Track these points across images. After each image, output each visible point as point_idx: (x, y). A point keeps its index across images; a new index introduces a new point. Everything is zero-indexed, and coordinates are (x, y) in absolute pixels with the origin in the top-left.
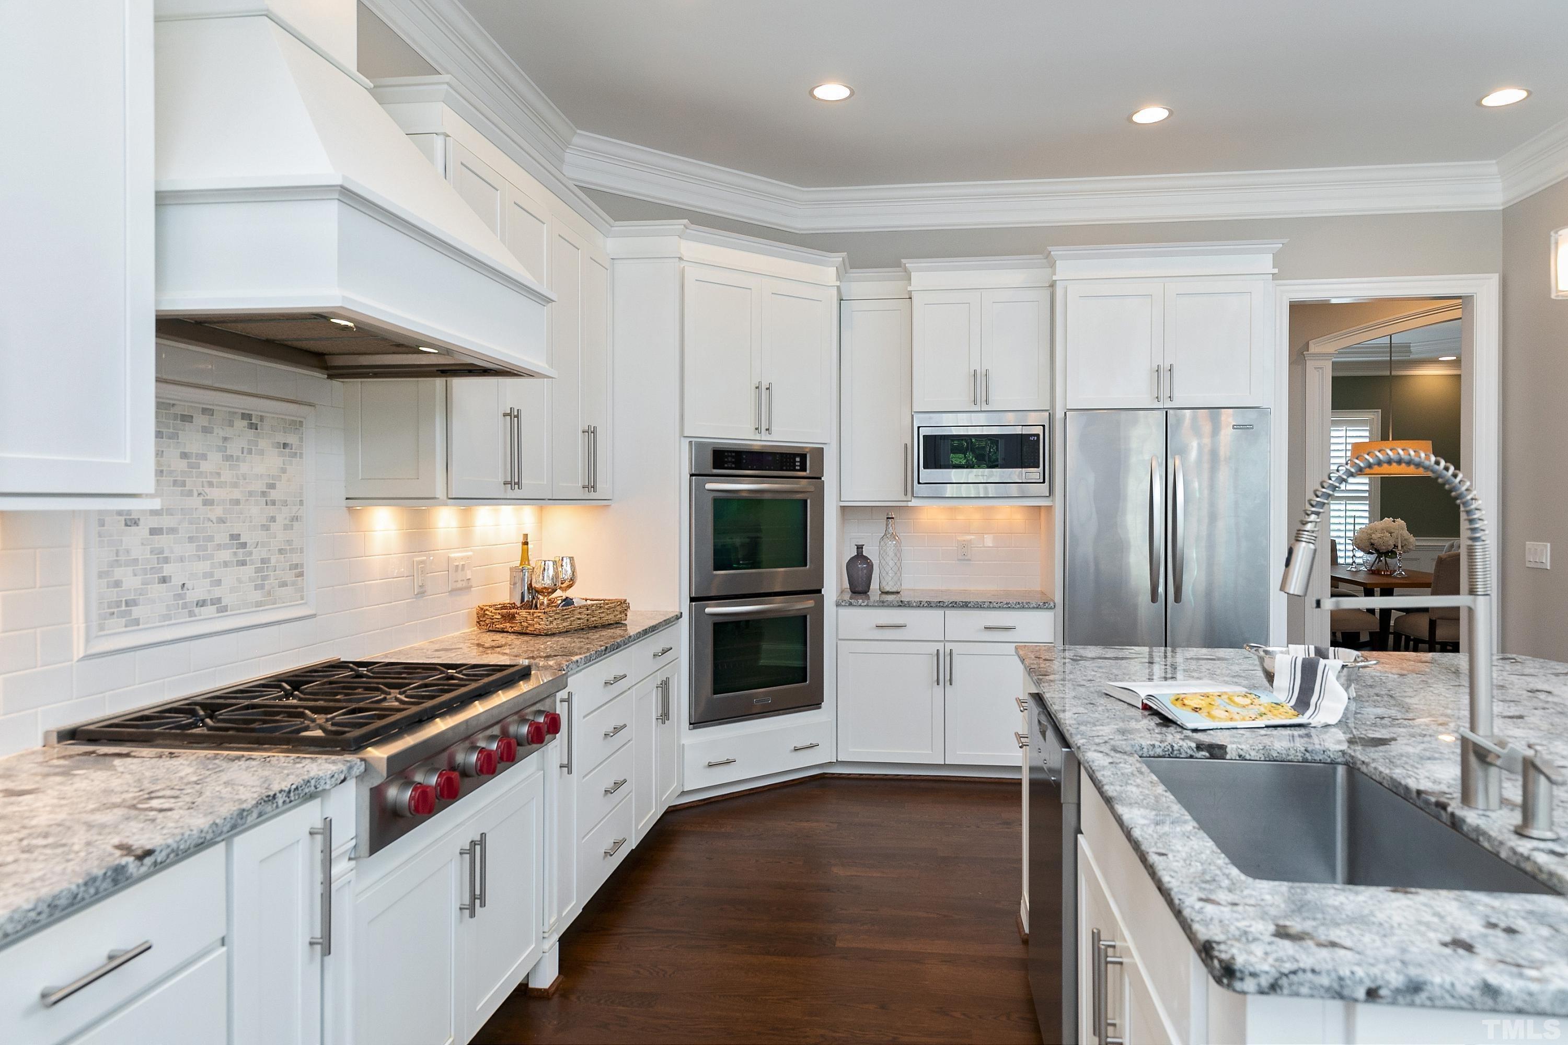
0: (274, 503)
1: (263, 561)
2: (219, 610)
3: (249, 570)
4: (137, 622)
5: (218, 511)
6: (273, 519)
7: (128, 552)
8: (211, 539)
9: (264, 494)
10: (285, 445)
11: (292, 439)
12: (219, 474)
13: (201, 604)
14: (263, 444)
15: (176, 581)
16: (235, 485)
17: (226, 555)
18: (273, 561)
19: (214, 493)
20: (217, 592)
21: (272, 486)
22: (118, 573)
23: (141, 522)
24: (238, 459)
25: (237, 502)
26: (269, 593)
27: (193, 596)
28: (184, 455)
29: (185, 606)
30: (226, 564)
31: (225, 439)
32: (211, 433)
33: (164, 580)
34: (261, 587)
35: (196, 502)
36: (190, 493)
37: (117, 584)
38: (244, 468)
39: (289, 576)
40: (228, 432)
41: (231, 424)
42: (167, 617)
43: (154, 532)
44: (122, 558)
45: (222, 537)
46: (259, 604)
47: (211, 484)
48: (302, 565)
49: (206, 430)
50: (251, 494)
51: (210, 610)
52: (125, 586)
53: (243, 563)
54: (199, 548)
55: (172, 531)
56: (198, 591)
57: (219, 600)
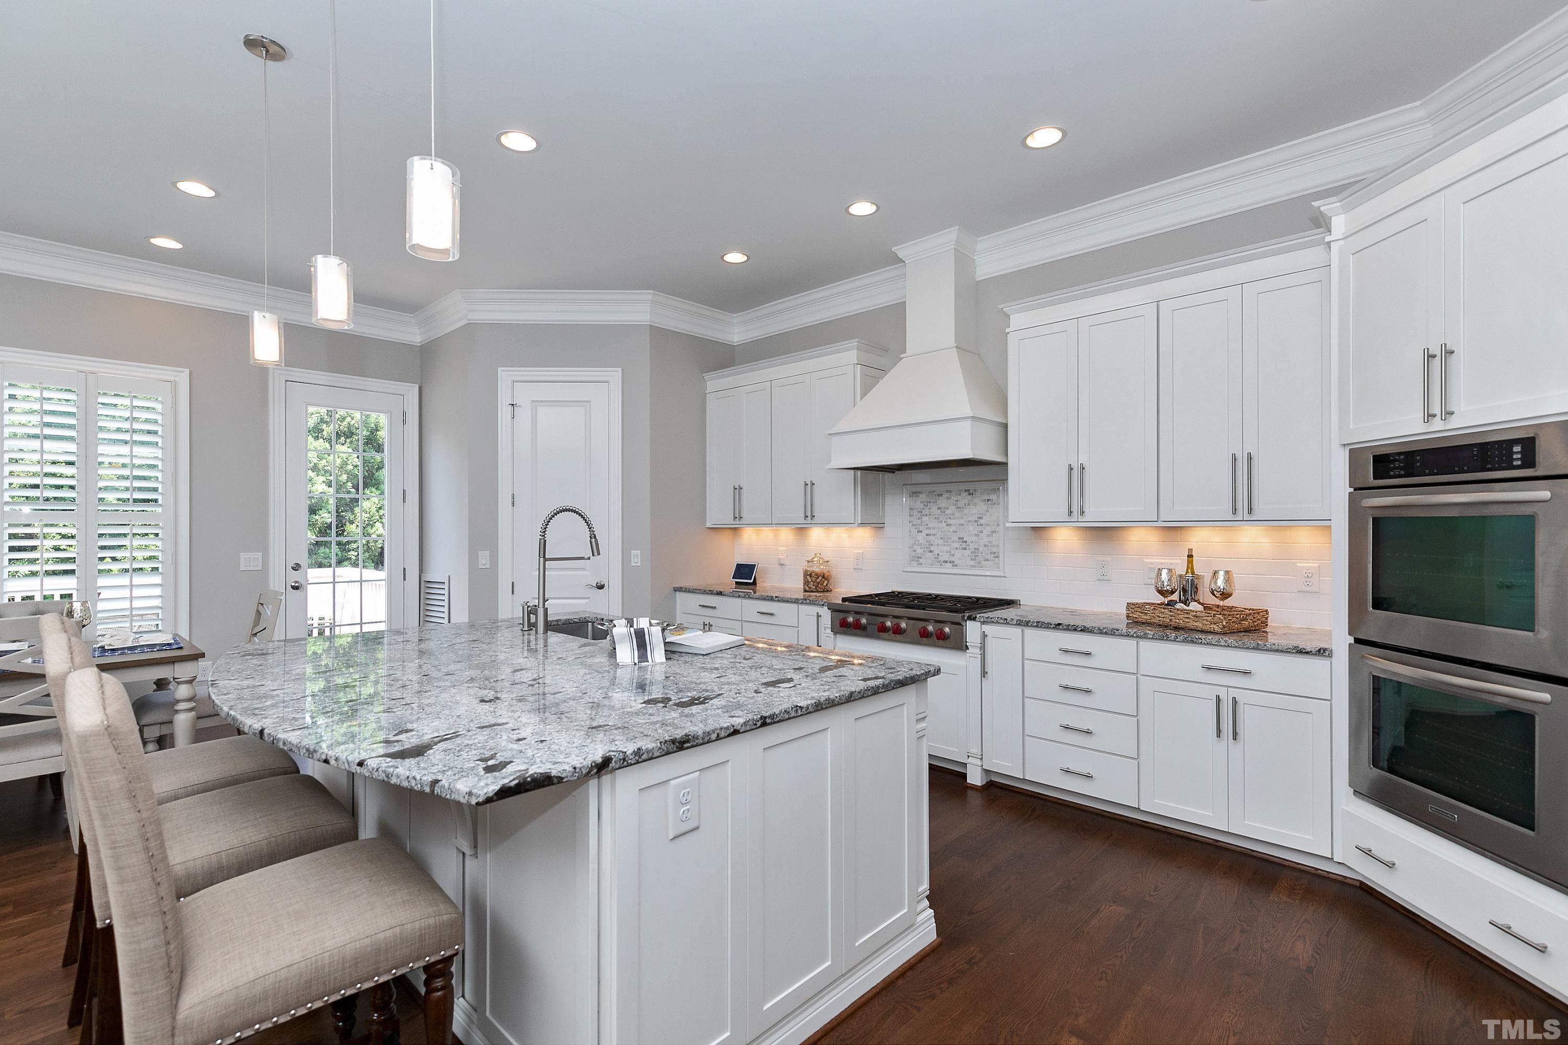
0: (982, 525)
1: (975, 549)
2: (953, 566)
3: (968, 552)
4: (921, 564)
5: (953, 528)
6: (981, 532)
7: (918, 541)
8: (950, 538)
9: (976, 521)
10: (988, 500)
11: (993, 497)
12: (954, 514)
13: (946, 562)
14: (976, 500)
15: (936, 552)
16: (962, 518)
17: (956, 545)
18: (981, 550)
19: (951, 522)
20: (952, 559)
21: (981, 518)
22: (915, 547)
23: (923, 532)
24: (963, 508)
25: (962, 525)
26: (979, 563)
27: (942, 558)
28: (939, 508)
29: (939, 562)
30: (956, 548)
31: (957, 501)
32: (950, 499)
33: (931, 552)
34: (975, 560)
35: (944, 525)
36: (941, 522)
37: (915, 551)
38: (966, 511)
39: (991, 557)
40: (958, 498)
41: (960, 495)
42: (932, 565)
43: (927, 535)
44: (917, 543)
45: (955, 538)
46: (973, 566)
47: (950, 518)
48: (998, 553)
49: (948, 498)
50: (969, 521)
51: (949, 565)
52: (918, 551)
53: (965, 549)
54: (944, 541)
55: (934, 535)
56: (945, 557)
57: (953, 562)
